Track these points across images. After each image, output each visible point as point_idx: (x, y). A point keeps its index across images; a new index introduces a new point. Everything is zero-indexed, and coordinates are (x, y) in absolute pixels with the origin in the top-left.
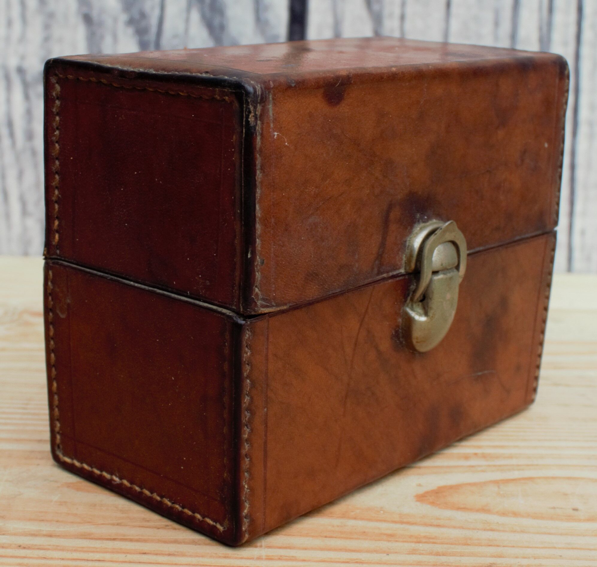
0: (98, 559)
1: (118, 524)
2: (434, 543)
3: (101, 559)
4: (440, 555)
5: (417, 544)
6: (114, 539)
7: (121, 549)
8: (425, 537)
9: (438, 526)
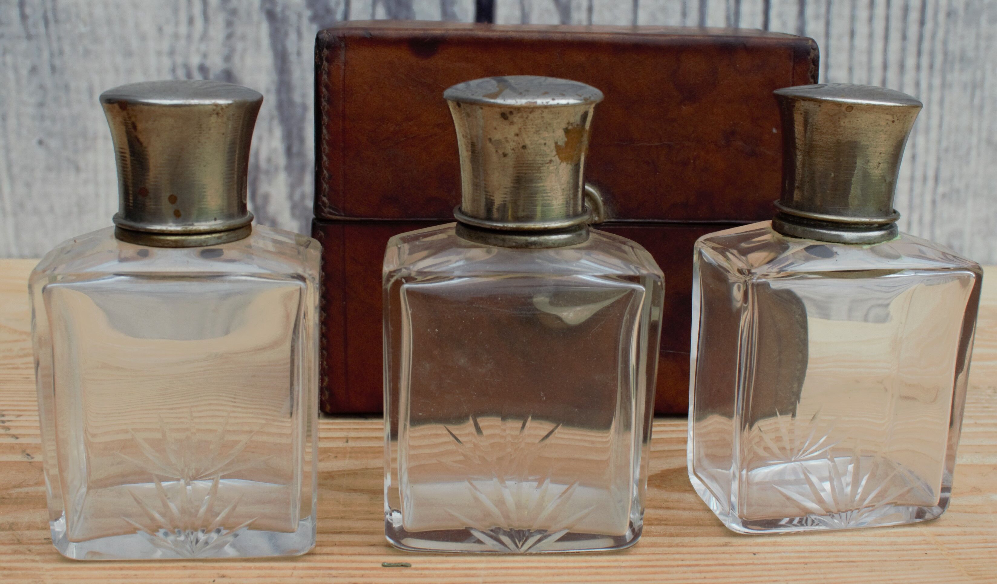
0: (326, 552)
1: (342, 518)
2: (666, 525)
3: (329, 552)
4: (674, 536)
5: (649, 527)
6: (340, 533)
7: (349, 542)
8: (656, 519)
9: (668, 508)
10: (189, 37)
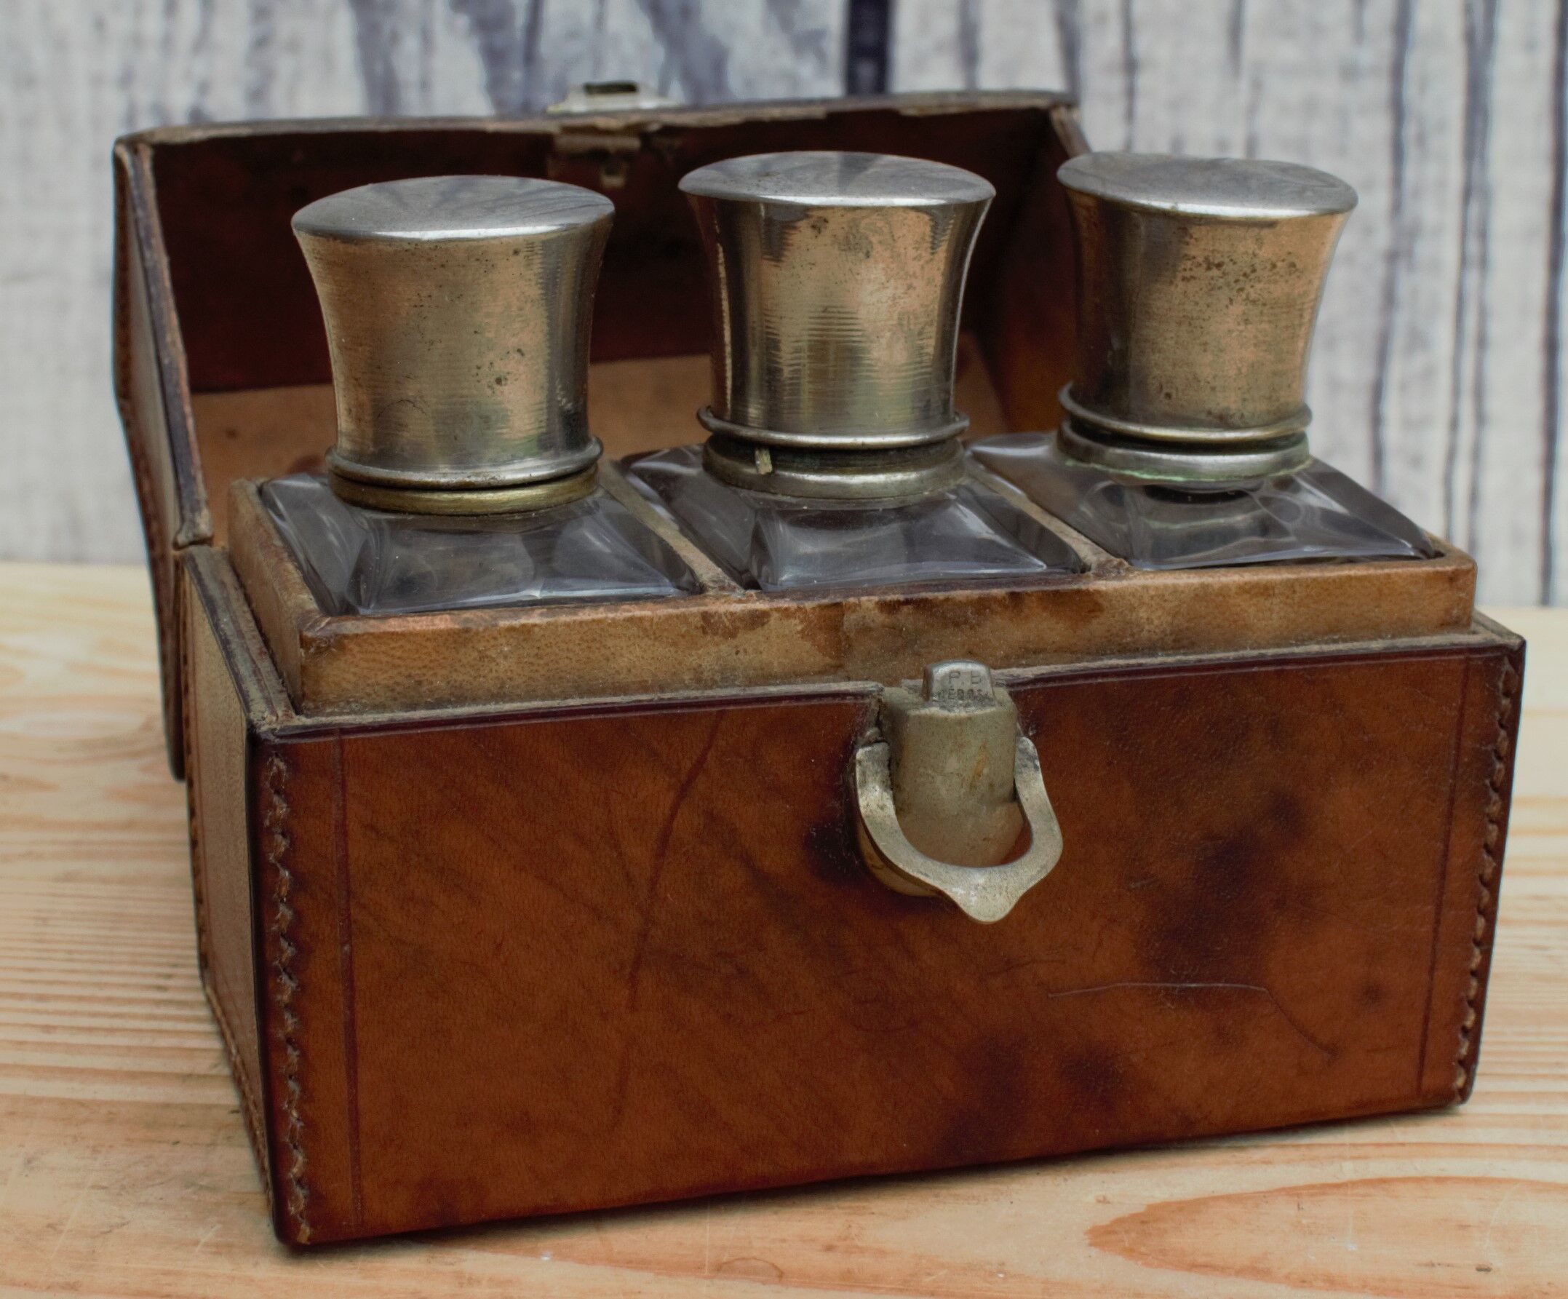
10: (167, 43)
